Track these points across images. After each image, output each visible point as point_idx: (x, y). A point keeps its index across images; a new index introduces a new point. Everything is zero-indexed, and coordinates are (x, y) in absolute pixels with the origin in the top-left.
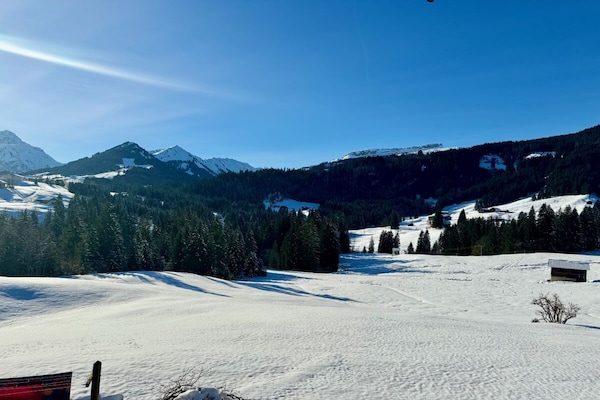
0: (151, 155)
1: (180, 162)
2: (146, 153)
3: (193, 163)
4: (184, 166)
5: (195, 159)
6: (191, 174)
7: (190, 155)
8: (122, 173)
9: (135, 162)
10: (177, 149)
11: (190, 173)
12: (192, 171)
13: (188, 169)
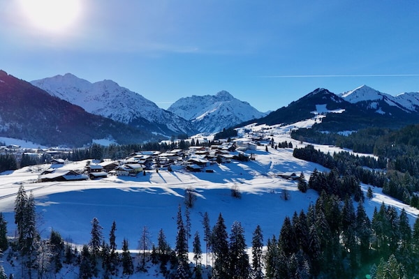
0: (342, 99)
1: (370, 102)
2: (336, 97)
3: (383, 101)
4: (374, 105)
5: (385, 97)
6: (383, 113)
7: (379, 94)
8: (318, 122)
9: (328, 108)
10: (365, 90)
11: (380, 112)
12: (383, 110)
13: (378, 109)
